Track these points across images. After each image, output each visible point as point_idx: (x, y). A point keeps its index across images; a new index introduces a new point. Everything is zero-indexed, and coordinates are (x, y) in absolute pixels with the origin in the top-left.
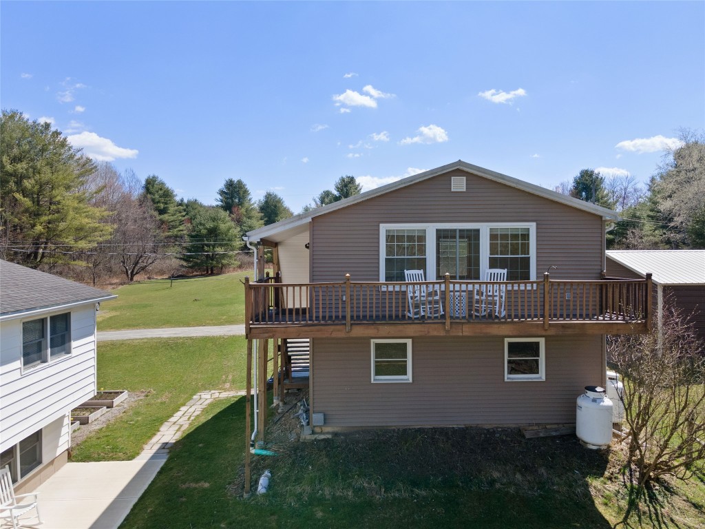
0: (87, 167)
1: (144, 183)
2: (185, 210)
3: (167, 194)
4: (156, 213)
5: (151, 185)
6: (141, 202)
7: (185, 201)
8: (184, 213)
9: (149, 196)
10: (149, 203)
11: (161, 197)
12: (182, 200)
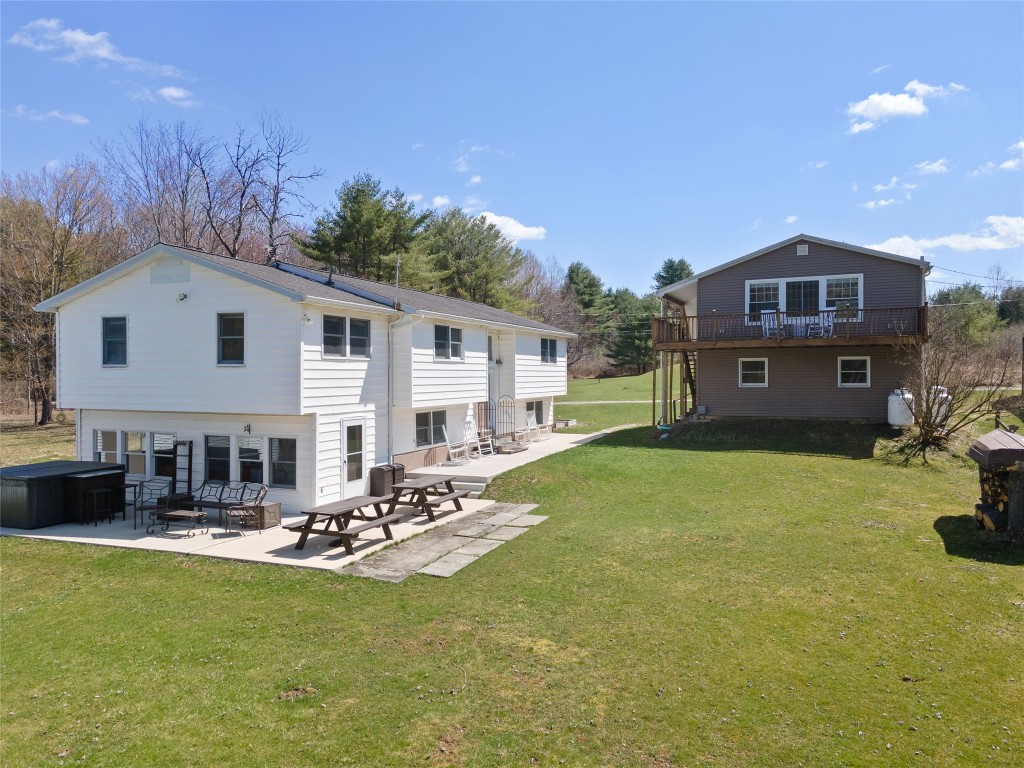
0: (518, 259)
1: (567, 271)
2: (613, 302)
3: (593, 284)
4: (580, 307)
5: (574, 273)
6: (564, 295)
7: (614, 291)
8: (612, 306)
9: (573, 286)
10: (573, 295)
11: (585, 287)
12: (610, 290)
